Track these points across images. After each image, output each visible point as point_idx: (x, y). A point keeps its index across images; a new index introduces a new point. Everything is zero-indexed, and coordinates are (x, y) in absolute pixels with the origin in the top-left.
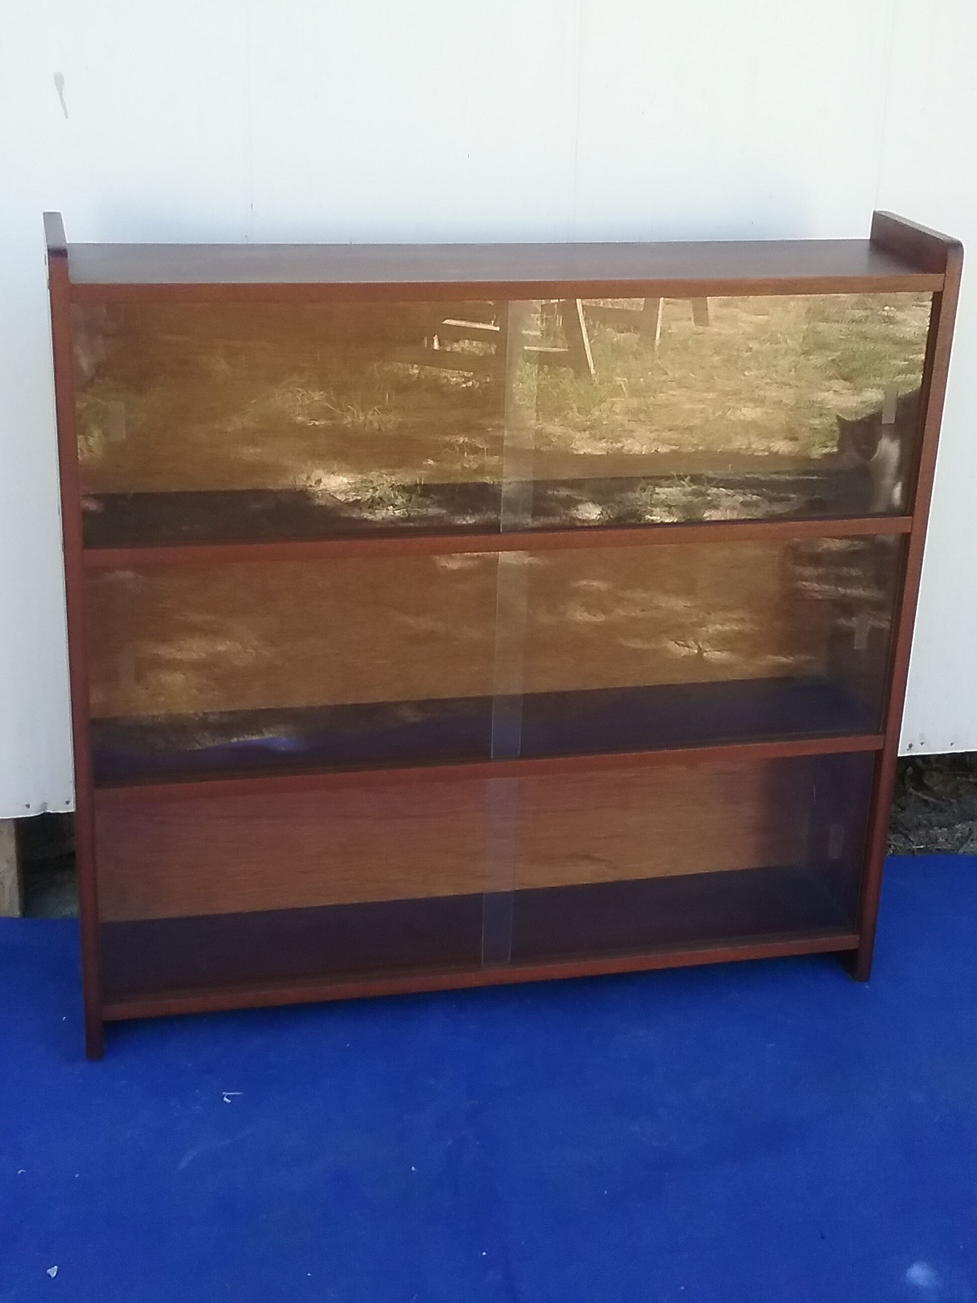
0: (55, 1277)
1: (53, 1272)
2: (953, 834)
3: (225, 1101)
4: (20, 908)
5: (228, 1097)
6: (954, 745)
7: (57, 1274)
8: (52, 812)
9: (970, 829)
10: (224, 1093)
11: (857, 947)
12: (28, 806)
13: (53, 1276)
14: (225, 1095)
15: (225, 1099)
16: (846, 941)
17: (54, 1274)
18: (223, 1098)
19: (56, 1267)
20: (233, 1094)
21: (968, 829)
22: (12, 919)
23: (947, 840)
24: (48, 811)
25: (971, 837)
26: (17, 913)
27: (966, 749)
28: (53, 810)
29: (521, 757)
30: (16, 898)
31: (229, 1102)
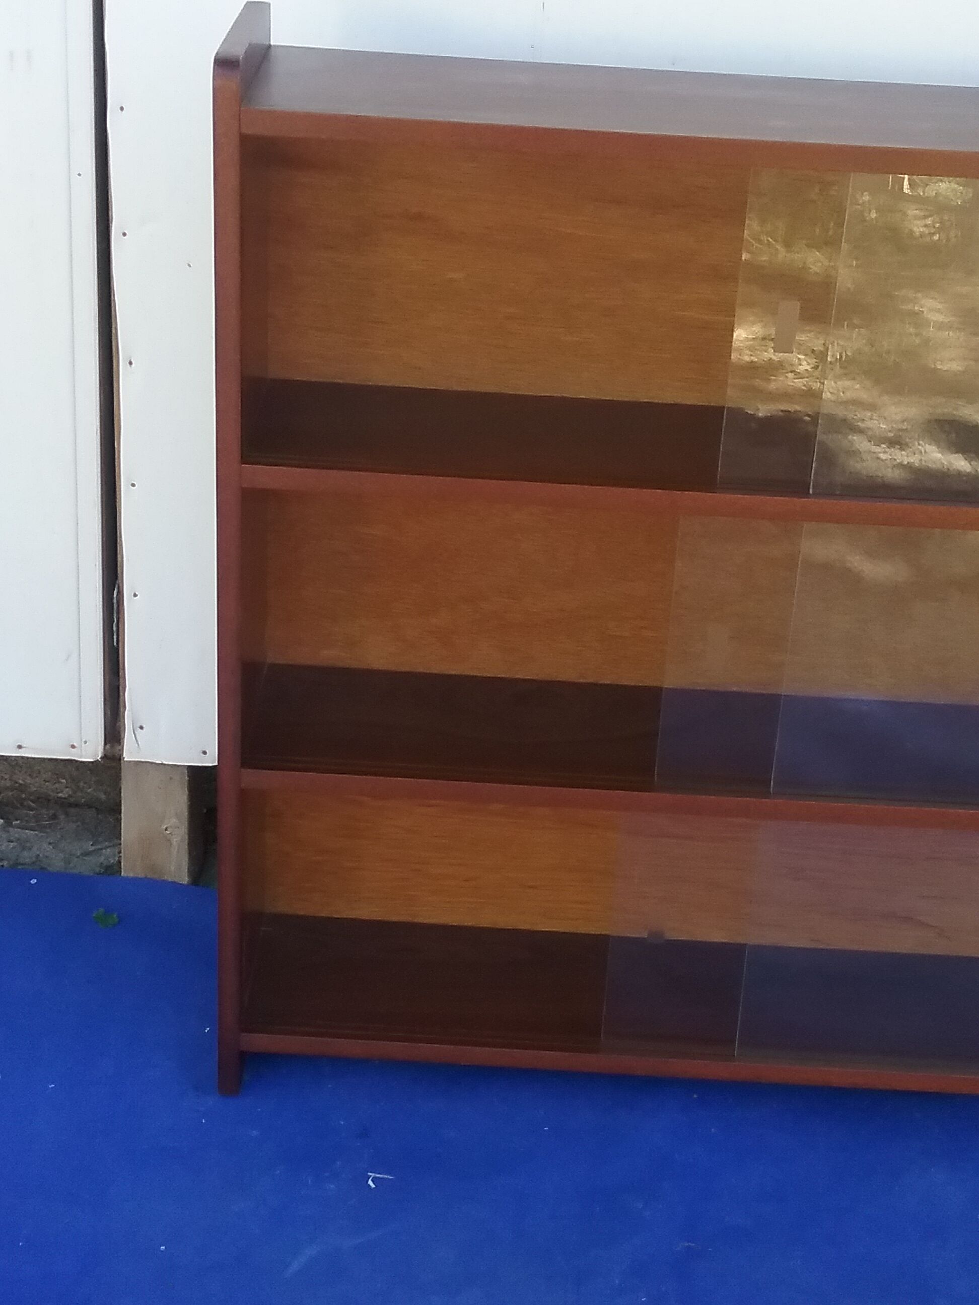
3: (369, 1186)
4: (190, 872)
5: (373, 1180)
10: (369, 1173)
12: (205, 753)
14: (371, 1176)
15: (370, 1183)
18: (368, 1181)
20: (381, 1176)
22: (175, 886)
26: (185, 880)
30: (185, 861)
31: (373, 1186)
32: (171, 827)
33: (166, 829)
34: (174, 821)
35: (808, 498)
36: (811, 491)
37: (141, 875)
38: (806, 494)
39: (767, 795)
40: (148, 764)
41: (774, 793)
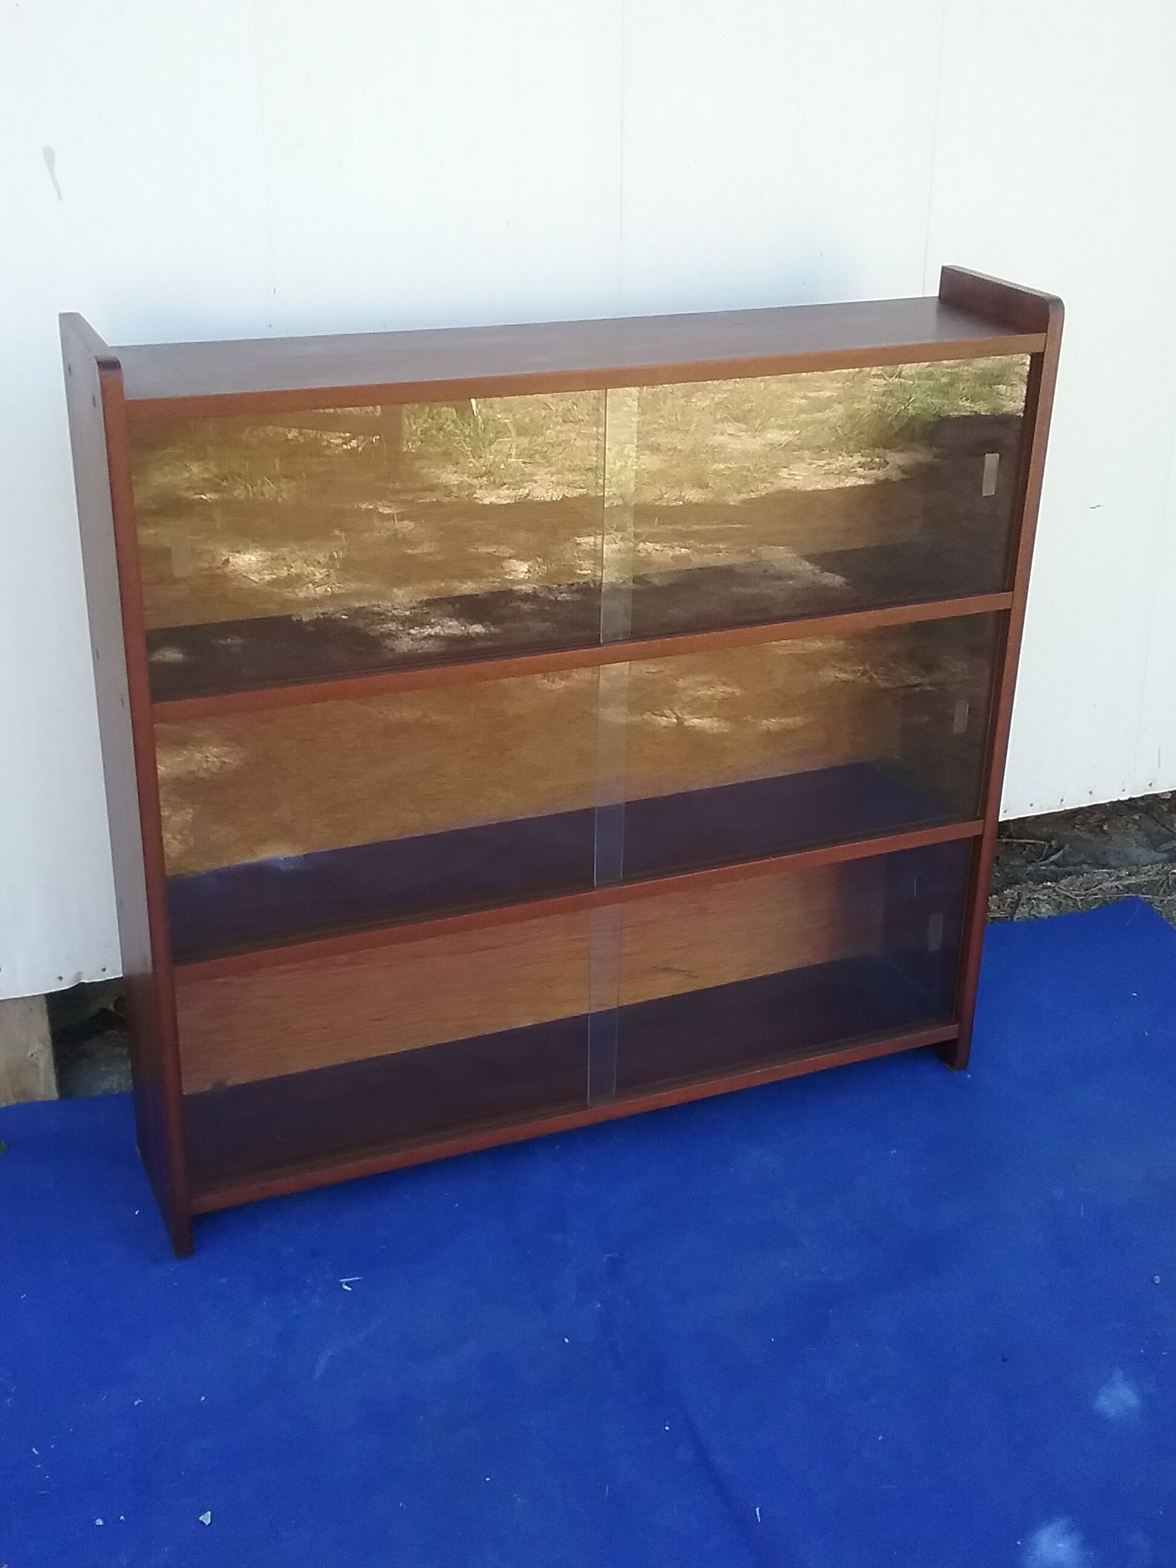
0: (209, 1524)
1: (206, 1518)
2: (1003, 900)
3: (345, 1290)
4: (58, 1089)
5: (347, 1284)
6: (1007, 813)
7: (211, 1520)
8: (87, 981)
9: (1018, 894)
10: (342, 1280)
11: (956, 1037)
13: (207, 1524)
14: (343, 1282)
15: (345, 1287)
16: (946, 1032)
17: (208, 1522)
18: (342, 1286)
19: (209, 1513)
20: (352, 1279)
21: (1016, 894)
22: (46, 1104)
23: (999, 907)
24: (82, 981)
25: (1021, 902)
26: (54, 1095)
27: (1019, 815)
28: (89, 980)
29: (625, 881)
30: (53, 1079)
31: (350, 1289)
32: (35, 1053)
33: (32, 1055)
34: (38, 1046)
35: (600, 646)
36: (602, 641)
37: (14, 1102)
38: (599, 645)
39: (593, 888)
40: (8, 1001)
41: (597, 885)
